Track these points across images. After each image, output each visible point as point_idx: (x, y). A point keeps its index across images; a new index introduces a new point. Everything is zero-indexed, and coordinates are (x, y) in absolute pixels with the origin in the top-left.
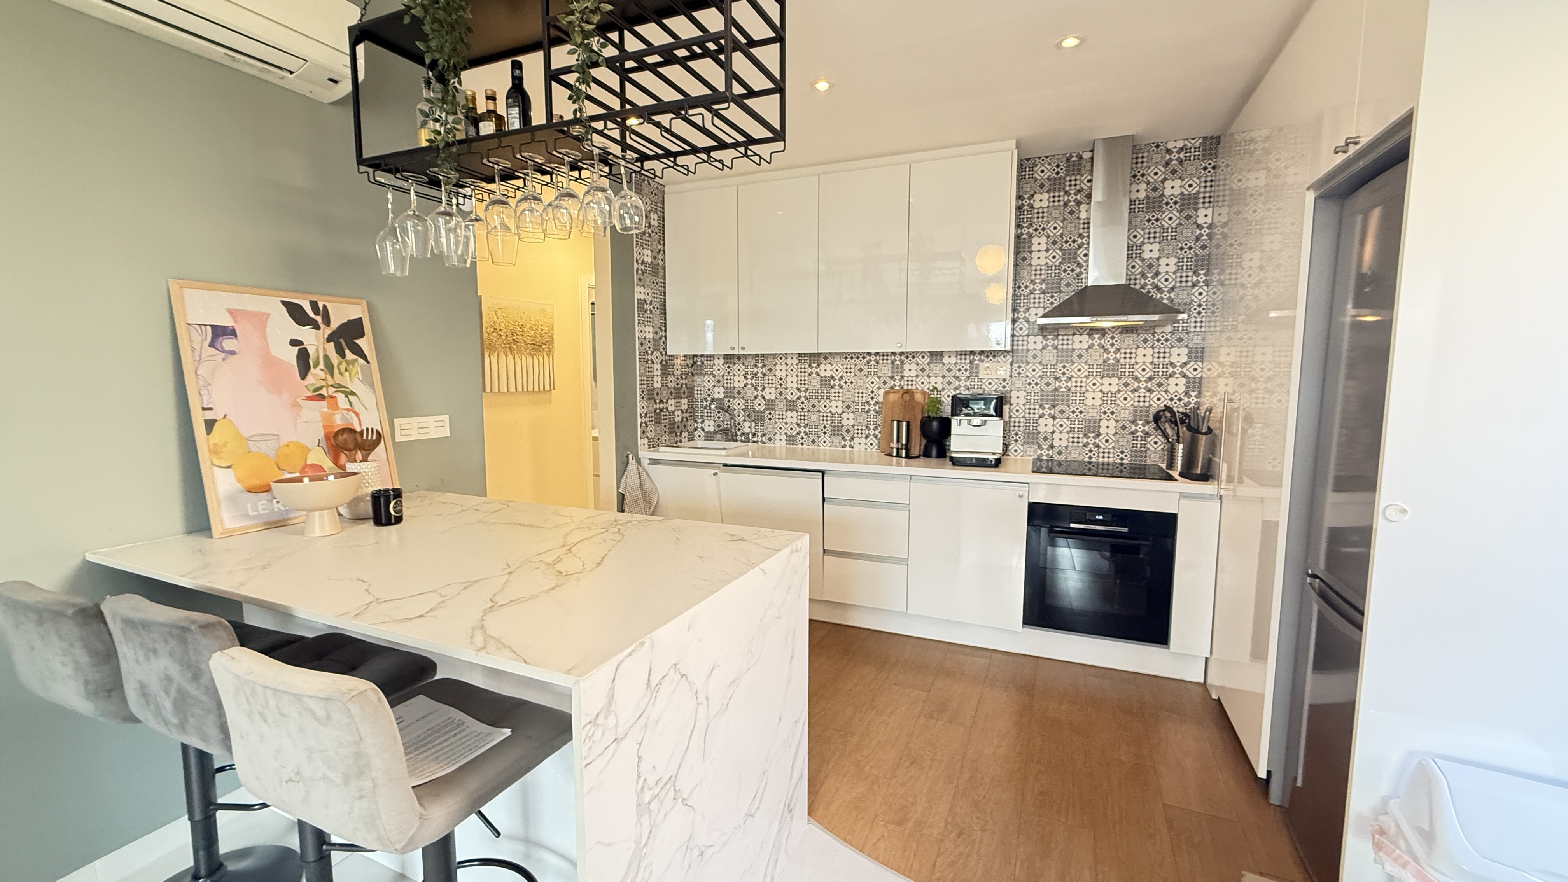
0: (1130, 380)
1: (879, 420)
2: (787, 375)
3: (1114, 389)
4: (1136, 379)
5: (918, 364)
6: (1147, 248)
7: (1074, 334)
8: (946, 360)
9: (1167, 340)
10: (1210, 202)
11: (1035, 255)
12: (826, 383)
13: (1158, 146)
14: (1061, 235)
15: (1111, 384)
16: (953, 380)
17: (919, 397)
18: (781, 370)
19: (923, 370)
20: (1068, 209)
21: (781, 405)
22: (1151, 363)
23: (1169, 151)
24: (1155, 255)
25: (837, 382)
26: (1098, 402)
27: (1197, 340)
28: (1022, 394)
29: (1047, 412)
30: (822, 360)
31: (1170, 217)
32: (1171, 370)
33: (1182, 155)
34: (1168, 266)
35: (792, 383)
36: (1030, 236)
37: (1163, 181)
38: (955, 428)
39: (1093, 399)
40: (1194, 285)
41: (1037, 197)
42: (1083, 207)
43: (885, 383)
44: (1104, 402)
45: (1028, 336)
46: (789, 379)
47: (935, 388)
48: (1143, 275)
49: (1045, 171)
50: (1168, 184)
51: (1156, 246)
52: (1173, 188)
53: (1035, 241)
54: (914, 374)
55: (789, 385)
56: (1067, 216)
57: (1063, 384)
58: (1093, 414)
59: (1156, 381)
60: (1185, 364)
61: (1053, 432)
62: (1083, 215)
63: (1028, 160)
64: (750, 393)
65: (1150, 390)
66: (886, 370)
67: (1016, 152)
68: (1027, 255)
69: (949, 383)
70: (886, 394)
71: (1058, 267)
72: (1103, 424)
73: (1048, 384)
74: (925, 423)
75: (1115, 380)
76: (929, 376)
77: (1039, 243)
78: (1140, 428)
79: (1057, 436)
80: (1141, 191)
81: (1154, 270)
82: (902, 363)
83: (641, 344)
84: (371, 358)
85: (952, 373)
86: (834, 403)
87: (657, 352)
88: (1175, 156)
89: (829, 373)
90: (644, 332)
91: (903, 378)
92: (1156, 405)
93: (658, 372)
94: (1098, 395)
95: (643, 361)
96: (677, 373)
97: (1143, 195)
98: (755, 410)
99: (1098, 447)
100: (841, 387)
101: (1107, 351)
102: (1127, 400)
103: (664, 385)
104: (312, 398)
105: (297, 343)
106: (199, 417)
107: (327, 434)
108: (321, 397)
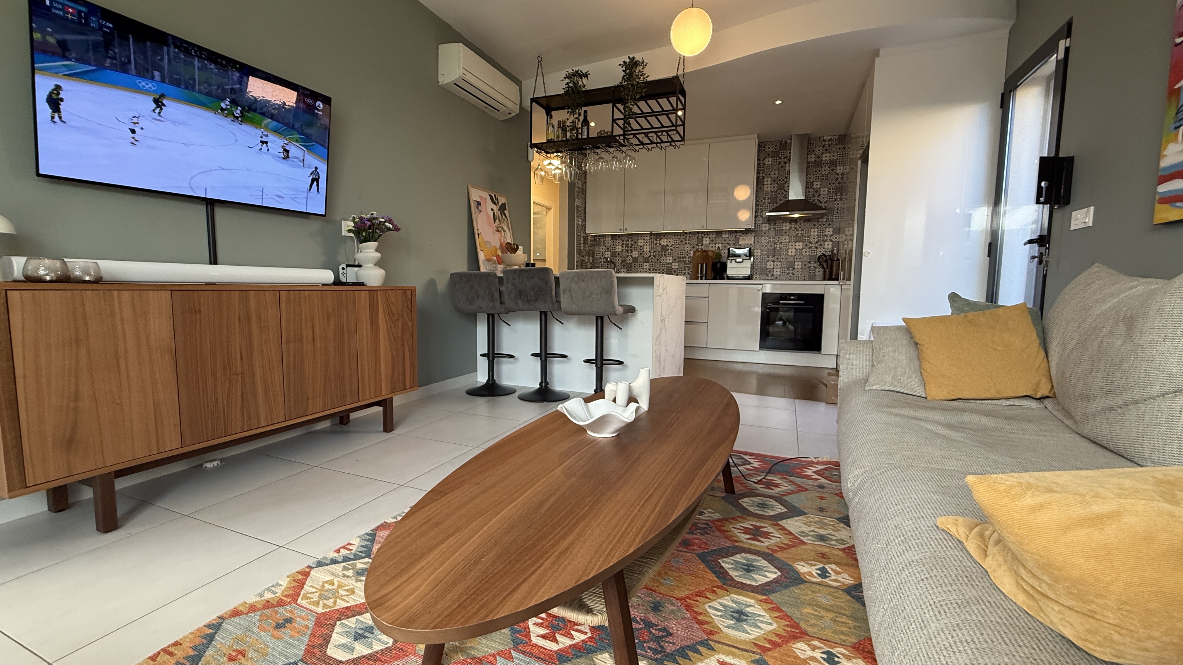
0: (808, 244)
1: (691, 265)
3: (801, 247)
4: (811, 243)
5: (710, 238)
6: (815, 183)
7: (783, 223)
8: (723, 236)
9: (824, 225)
10: (843, 164)
11: (765, 186)
12: (664, 248)
13: (819, 138)
14: (777, 177)
15: (799, 245)
16: (726, 245)
17: (710, 254)
18: (641, 242)
19: (712, 241)
20: (780, 165)
21: (641, 259)
22: (817, 235)
23: (824, 141)
24: (819, 186)
25: (670, 248)
26: (794, 254)
27: (837, 225)
28: (759, 251)
29: (770, 259)
30: (662, 237)
31: (825, 170)
32: (826, 238)
33: (830, 143)
34: (824, 191)
35: (647, 249)
36: (763, 177)
37: (822, 154)
38: (729, 264)
39: (791, 252)
40: (835, 200)
41: (767, 160)
42: (787, 165)
43: (694, 247)
44: (796, 254)
45: (762, 224)
46: (645, 247)
47: (718, 249)
48: (814, 196)
49: (770, 149)
50: (824, 155)
51: (819, 183)
52: (826, 157)
53: (766, 180)
54: (708, 242)
55: (645, 250)
56: (780, 168)
57: (778, 246)
58: (791, 259)
59: (819, 243)
60: (832, 235)
61: (773, 268)
62: (787, 168)
63: (763, 142)
64: (625, 254)
65: (817, 248)
66: (694, 242)
67: (757, 140)
68: (762, 187)
69: (725, 247)
70: (694, 252)
71: (776, 192)
72: (796, 263)
73: (771, 246)
74: (714, 265)
75: (801, 243)
76: (715, 244)
77: (768, 181)
78: (812, 265)
79: (775, 270)
80: (812, 158)
81: (818, 193)
82: (702, 237)
83: (577, 227)
84: (508, 218)
85: (726, 242)
86: (668, 258)
87: (582, 232)
88: (827, 143)
89: (665, 244)
90: (578, 221)
91: (702, 245)
92: (819, 254)
93: (582, 242)
94: (794, 250)
95: (578, 235)
96: (589, 244)
97: (813, 160)
98: (627, 263)
99: (794, 274)
100: (672, 250)
101: (798, 230)
102: (807, 252)
103: (584, 248)
104: (496, 231)
105: (492, 210)
106: (476, 232)
107: (501, 245)
108: (498, 231)
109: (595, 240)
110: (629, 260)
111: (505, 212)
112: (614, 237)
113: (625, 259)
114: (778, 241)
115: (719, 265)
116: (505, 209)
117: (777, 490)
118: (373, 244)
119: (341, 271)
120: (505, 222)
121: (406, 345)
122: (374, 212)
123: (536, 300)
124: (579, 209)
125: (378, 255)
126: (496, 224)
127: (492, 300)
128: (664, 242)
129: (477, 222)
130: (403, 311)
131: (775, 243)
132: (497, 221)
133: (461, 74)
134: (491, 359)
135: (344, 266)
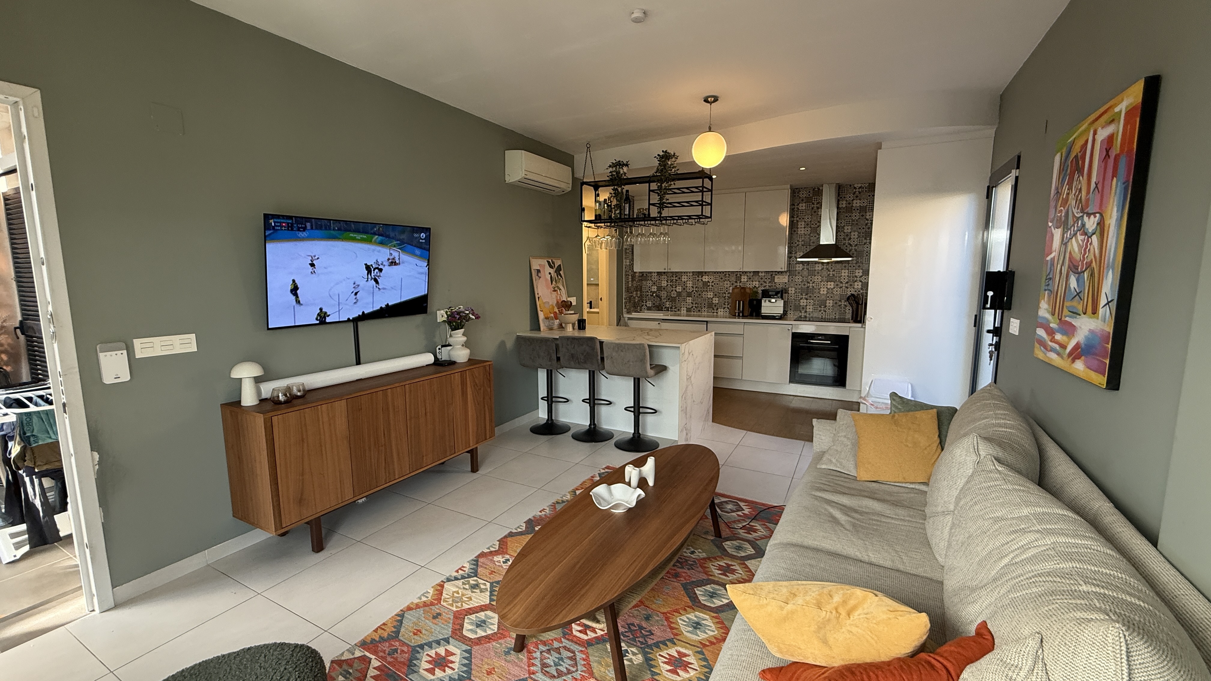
0: (839, 283)
1: (730, 301)
3: (832, 287)
4: (841, 282)
5: (747, 276)
6: (846, 228)
8: (760, 274)
9: (854, 266)
11: (799, 230)
12: (706, 284)
13: (850, 186)
14: (811, 221)
15: (831, 285)
16: (763, 283)
17: (748, 291)
18: (684, 278)
19: (750, 279)
20: (813, 210)
21: (684, 294)
22: (848, 276)
23: (855, 188)
24: (849, 231)
25: (711, 284)
26: (825, 293)
27: (866, 267)
28: (793, 289)
29: (804, 297)
30: (704, 274)
31: (856, 215)
32: (856, 279)
33: (860, 190)
34: (854, 236)
35: (690, 284)
36: (798, 221)
37: (853, 200)
38: (763, 304)
39: (823, 291)
40: (865, 244)
41: (801, 205)
42: (819, 210)
43: (733, 284)
44: (828, 293)
45: (796, 264)
46: (688, 282)
47: (755, 286)
48: (844, 239)
49: (803, 195)
50: (855, 202)
51: (850, 227)
52: (857, 203)
53: (799, 223)
54: (746, 280)
55: (688, 285)
56: (813, 213)
57: (811, 285)
58: (823, 297)
59: (849, 284)
60: (861, 276)
61: (807, 305)
62: (819, 213)
63: (797, 189)
64: (670, 289)
65: (847, 288)
66: (733, 279)
67: (790, 190)
68: (796, 229)
69: (762, 284)
70: (733, 289)
71: (808, 236)
72: (828, 301)
73: (804, 285)
74: (751, 301)
75: (833, 283)
76: (752, 281)
77: (801, 225)
78: (843, 303)
79: (808, 307)
80: (843, 204)
81: (849, 237)
82: (741, 275)
83: (625, 268)
84: (563, 277)
85: (763, 280)
86: (709, 293)
87: (630, 271)
88: (857, 190)
89: (707, 280)
90: (626, 262)
91: (741, 282)
92: (849, 294)
93: (630, 280)
94: (826, 289)
95: (626, 275)
96: (637, 280)
97: (844, 206)
98: (671, 297)
99: (825, 311)
100: (712, 286)
101: (829, 271)
102: (838, 292)
103: (632, 285)
104: (553, 291)
105: (550, 273)
106: (537, 296)
107: (558, 302)
108: (555, 291)
109: (643, 275)
110: (674, 294)
111: (561, 272)
112: (659, 274)
113: (670, 293)
114: (811, 280)
115: (755, 302)
116: (561, 270)
117: (755, 535)
118: (462, 331)
119: (438, 351)
120: (561, 281)
121: (486, 407)
122: (462, 307)
123: (585, 362)
124: (627, 251)
125: (465, 339)
126: (553, 285)
127: (550, 360)
128: (705, 279)
129: (537, 288)
130: (483, 382)
131: (808, 282)
132: (554, 282)
133: (523, 175)
134: (550, 403)
135: (440, 347)
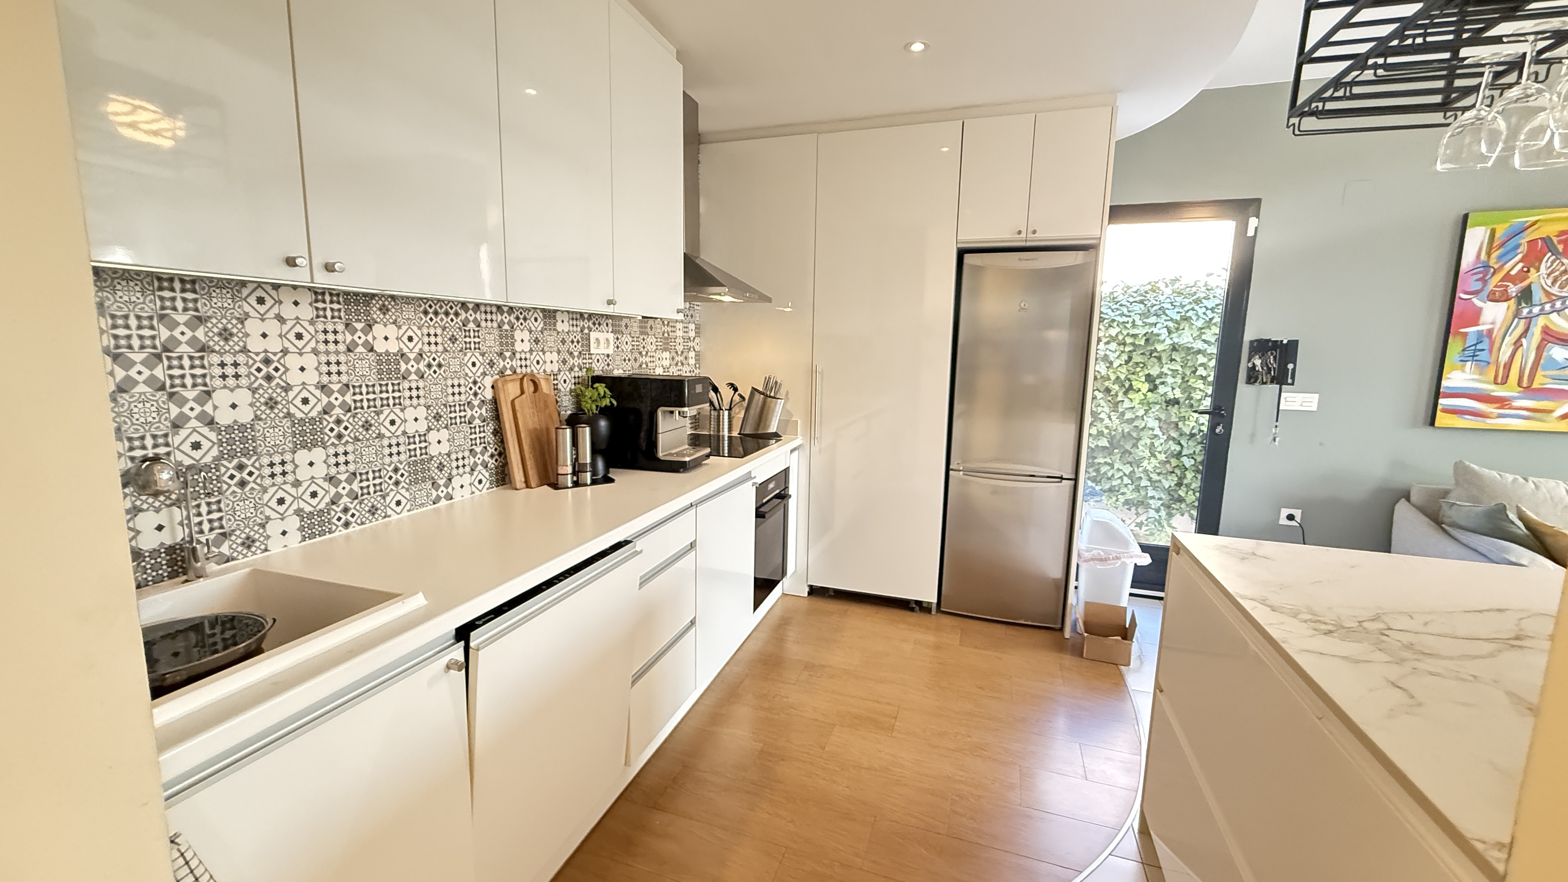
2: (285, 352)
8: (559, 325)
19: (537, 341)
25: (411, 366)
38: (661, 425)
76: (543, 352)
